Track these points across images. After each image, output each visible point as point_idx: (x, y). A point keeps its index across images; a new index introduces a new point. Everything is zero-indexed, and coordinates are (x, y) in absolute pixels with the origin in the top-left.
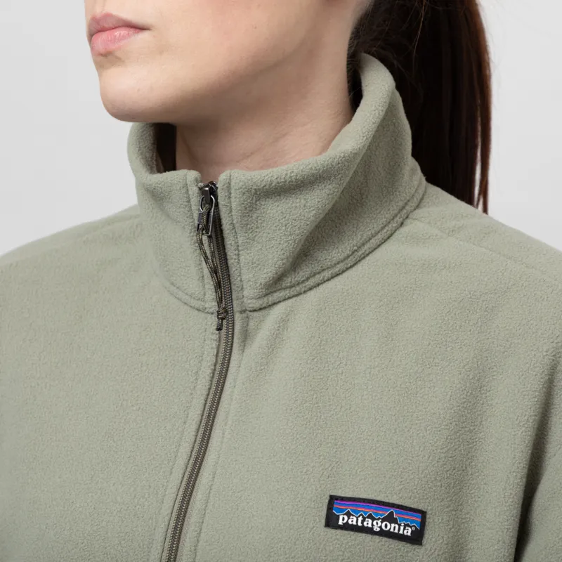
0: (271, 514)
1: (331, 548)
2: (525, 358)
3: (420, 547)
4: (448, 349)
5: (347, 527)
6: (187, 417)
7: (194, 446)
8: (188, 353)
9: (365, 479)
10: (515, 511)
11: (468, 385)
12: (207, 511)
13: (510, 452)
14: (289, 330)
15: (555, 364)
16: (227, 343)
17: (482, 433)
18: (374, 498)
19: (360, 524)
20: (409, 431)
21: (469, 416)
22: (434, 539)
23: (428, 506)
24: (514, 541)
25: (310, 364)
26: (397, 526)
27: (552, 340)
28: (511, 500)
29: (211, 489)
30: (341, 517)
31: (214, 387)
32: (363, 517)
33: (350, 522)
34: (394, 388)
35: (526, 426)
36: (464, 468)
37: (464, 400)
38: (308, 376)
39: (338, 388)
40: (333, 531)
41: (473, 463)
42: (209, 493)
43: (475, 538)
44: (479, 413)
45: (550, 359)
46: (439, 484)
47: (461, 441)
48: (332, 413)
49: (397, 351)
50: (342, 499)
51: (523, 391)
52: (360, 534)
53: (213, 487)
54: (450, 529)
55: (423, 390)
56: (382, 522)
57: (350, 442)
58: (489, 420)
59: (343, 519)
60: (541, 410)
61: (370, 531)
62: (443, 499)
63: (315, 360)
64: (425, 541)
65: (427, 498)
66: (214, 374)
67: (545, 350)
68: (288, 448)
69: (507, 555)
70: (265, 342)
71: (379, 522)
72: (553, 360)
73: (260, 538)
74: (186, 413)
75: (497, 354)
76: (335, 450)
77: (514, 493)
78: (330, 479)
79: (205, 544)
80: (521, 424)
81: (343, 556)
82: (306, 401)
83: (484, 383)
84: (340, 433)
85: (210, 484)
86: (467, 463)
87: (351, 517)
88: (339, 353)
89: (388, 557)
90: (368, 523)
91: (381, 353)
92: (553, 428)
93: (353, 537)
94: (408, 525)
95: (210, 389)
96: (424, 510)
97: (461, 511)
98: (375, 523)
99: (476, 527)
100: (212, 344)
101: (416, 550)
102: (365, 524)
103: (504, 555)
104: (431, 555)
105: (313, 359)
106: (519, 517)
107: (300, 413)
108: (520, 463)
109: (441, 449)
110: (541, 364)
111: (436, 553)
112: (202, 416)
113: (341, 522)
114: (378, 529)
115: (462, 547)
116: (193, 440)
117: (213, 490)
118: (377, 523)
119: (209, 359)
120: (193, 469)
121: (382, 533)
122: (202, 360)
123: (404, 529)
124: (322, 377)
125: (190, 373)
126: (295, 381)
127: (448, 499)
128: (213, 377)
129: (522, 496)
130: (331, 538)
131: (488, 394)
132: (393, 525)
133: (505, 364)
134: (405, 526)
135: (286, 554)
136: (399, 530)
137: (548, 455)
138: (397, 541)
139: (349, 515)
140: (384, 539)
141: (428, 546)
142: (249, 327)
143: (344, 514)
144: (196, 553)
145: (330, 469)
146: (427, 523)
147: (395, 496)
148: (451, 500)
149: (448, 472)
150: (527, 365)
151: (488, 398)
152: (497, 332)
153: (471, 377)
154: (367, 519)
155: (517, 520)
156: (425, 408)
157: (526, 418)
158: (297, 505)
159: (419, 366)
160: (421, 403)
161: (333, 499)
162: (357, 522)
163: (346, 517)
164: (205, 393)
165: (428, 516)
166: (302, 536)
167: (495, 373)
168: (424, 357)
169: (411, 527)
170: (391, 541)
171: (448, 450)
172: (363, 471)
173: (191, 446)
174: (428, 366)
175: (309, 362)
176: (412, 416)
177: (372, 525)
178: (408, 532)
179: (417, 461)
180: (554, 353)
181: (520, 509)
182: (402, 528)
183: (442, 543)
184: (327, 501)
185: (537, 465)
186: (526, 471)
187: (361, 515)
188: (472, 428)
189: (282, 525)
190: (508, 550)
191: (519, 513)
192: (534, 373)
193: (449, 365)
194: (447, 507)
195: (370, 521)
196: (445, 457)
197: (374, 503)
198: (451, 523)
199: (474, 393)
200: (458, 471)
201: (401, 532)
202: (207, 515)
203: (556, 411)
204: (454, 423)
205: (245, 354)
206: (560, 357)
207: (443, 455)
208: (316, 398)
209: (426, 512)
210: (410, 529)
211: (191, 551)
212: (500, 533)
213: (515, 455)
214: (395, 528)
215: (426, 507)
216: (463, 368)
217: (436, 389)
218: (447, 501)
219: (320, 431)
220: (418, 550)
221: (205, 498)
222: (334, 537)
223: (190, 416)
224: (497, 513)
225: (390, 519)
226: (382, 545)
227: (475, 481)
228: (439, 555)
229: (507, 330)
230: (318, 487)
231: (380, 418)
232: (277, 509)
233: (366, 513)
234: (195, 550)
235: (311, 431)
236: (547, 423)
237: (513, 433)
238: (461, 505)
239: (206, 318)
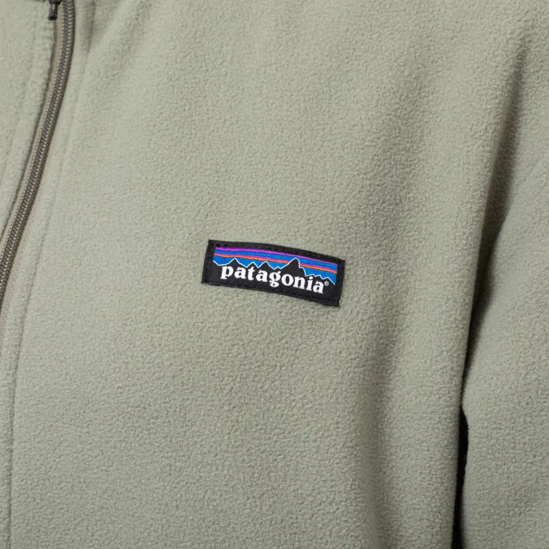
0: (127, 268)
1: (211, 311)
2: (481, 44)
3: (336, 309)
4: (374, 36)
5: (232, 282)
6: (11, 144)
7: (20, 183)
8: (11, 57)
9: (258, 217)
10: (470, 258)
11: (402, 84)
12: (38, 270)
13: (461, 176)
14: (151, 19)
15: (524, 52)
16: (65, 41)
17: (424, 153)
18: (271, 243)
19: (250, 278)
20: (319, 149)
21: (404, 128)
22: (356, 299)
23: (347, 253)
24: (469, 299)
25: (181, 62)
26: (303, 280)
27: (518, 18)
28: (464, 242)
29: (43, 240)
30: (224, 270)
31: (48, 103)
32: (255, 268)
33: (237, 275)
34: (299, 92)
35: (484, 138)
36: (398, 201)
37: (397, 106)
38: (178, 79)
39: (221, 96)
40: (214, 288)
41: (411, 195)
42: (42, 245)
43: (415, 299)
44: (418, 124)
45: (516, 45)
46: (363, 222)
47: (393, 163)
48: (211, 128)
49: (302, 41)
50: (226, 245)
51: (479, 90)
52: (251, 292)
53: (47, 237)
54: (380, 285)
55: (339, 93)
56: (282, 275)
57: (238, 167)
58: (432, 134)
59: (228, 272)
60: (505, 117)
61: (265, 287)
62: (368, 244)
63: (188, 58)
64: (343, 300)
65: (346, 242)
66: (47, 85)
67: (509, 31)
68: (150, 178)
69: (460, 318)
70: (118, 37)
71: (278, 274)
72: (521, 46)
73: (111, 301)
74: (9, 139)
75: (442, 41)
76: (216, 179)
77: (468, 232)
78: (209, 218)
79: (35, 314)
80: (478, 136)
81: (227, 321)
82: (175, 114)
83: (425, 83)
84: (224, 156)
85: (42, 232)
86: (403, 194)
87: (239, 269)
88: (221, 48)
89: (291, 322)
90: (263, 277)
91: (281, 45)
92: (522, 143)
93: (241, 296)
94: (319, 279)
95: (42, 106)
96: (340, 258)
97: (394, 260)
98: (271, 276)
99: (417, 283)
100: (44, 44)
101: (331, 313)
102: (258, 278)
103: (456, 320)
104: (353, 320)
105: (184, 57)
106: (475, 266)
107: (167, 130)
108: (476, 190)
109: (365, 174)
110: (504, 51)
111: (360, 316)
112: (32, 143)
113: (224, 276)
114: (277, 285)
115: (397, 311)
116: (19, 176)
117: (47, 240)
118: (275, 277)
119: (41, 65)
120: (18, 215)
121: (282, 290)
122: (31, 67)
123: (314, 284)
124: (197, 80)
125: (14, 84)
126: (161, 86)
127: (376, 244)
128: (47, 90)
129: (480, 237)
130: (211, 298)
131: (431, 97)
132: (297, 279)
133: (454, 55)
134: (315, 280)
135: (147, 321)
136: (306, 285)
137: (516, 181)
138: (303, 301)
139: (235, 266)
140: (286, 298)
141: (348, 308)
142: (95, 17)
143: (228, 266)
144: (23, 327)
145: (209, 205)
146: (346, 277)
147: (300, 239)
148: (379, 246)
149: (376, 206)
150: (485, 54)
151: (431, 103)
152: (443, 10)
153: (406, 73)
154: (260, 271)
155: (474, 269)
156: (342, 119)
157: (484, 127)
158: (163, 255)
159: (334, 60)
160: (336, 112)
161: (213, 246)
162: (247, 275)
163: (231, 270)
164: (35, 111)
165: (347, 267)
166: (169, 296)
167: (440, 69)
168: (340, 48)
169: (323, 282)
170: (295, 300)
171: (376, 174)
172: (255, 206)
173: (17, 184)
174: (346, 61)
175: (179, 60)
176: (324, 129)
177: (268, 279)
178: (319, 288)
179: (330, 191)
180: (522, 36)
181: (477, 255)
182: (310, 283)
183: (368, 303)
184: (205, 248)
185: (501, 196)
186: (484, 201)
187: (253, 265)
188: (408, 145)
189: (141, 282)
190: (462, 311)
191: (476, 261)
192: (494, 64)
193: (375, 58)
194: (374, 255)
195: (265, 274)
196: (371, 185)
197: (270, 249)
198: (381, 276)
199: (410, 96)
200: (390, 204)
201: (309, 288)
202: (38, 275)
203: (526, 119)
204: (383, 138)
205: (90, 55)
206: (530, 42)
207: (368, 182)
208: (190, 109)
209: (344, 261)
210: (321, 284)
211: (16, 324)
212: (449, 288)
213: (469, 179)
214: (300, 282)
215: (344, 255)
216: (395, 61)
217: (358, 90)
218: (375, 247)
219: (195, 154)
220: (334, 314)
221: (35, 253)
222: (215, 297)
223: (14, 142)
224: (445, 262)
225: (294, 270)
226: (282, 306)
227: (413, 220)
228: (362, 320)
229: (456, 6)
230: (193, 229)
231: (279, 134)
232: (135, 261)
233: (258, 262)
234: (22, 323)
235: (183, 154)
236: (514, 137)
237: (466, 149)
238: (394, 252)
239: (36, 8)
